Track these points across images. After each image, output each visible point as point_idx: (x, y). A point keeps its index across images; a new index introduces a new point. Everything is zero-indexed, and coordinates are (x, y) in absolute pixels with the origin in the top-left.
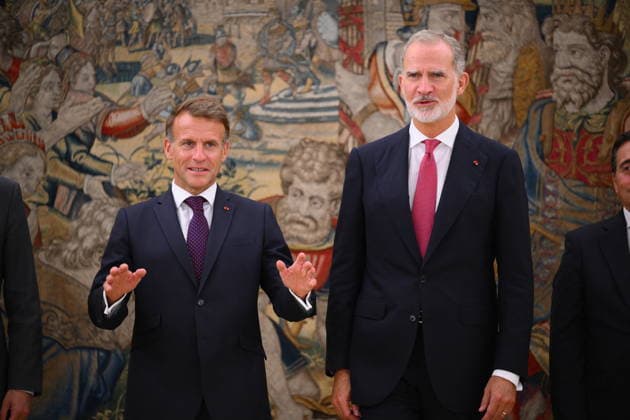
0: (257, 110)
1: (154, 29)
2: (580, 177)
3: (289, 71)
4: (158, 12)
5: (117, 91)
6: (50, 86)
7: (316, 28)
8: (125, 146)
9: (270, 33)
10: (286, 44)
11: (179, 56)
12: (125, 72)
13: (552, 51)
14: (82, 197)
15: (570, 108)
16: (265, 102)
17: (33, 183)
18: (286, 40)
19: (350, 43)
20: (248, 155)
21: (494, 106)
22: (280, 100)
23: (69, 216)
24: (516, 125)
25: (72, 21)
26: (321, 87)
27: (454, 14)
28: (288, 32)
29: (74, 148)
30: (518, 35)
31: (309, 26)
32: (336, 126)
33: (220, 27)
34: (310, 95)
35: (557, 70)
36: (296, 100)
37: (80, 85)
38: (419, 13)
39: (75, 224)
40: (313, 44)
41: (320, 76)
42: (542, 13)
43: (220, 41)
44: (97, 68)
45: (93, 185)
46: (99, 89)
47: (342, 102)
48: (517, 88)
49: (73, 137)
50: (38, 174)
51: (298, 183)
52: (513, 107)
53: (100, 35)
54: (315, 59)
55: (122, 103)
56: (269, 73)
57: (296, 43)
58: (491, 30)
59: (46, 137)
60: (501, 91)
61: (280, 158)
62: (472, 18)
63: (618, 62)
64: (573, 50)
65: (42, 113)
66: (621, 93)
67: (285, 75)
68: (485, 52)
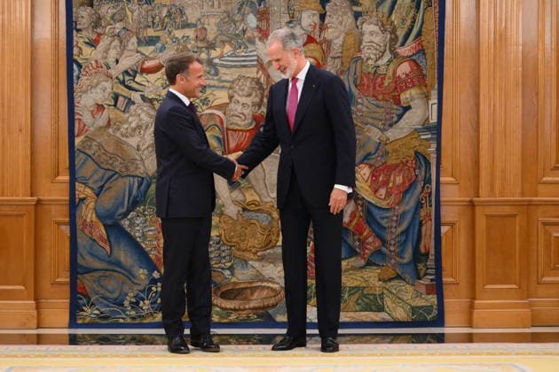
0: (216, 61)
1: (167, 20)
2: (374, 96)
3: (232, 42)
4: (168, 11)
5: (148, 50)
6: (115, 47)
7: (246, 21)
8: (152, 77)
9: (224, 23)
10: (232, 29)
11: (179, 34)
12: (152, 41)
13: (362, 34)
14: (130, 102)
15: (370, 62)
16: (221, 57)
17: (106, 95)
18: (231, 27)
19: (263, 28)
20: (212, 83)
21: (333, 61)
22: (229, 56)
23: (124, 111)
24: (344, 70)
25: (126, 15)
27: (314, 15)
28: (233, 23)
29: (127, 78)
30: (345, 26)
31: (243, 20)
32: (255, 69)
33: (199, 20)
34: (243, 54)
35: (364, 44)
36: (236, 56)
37: (130, 46)
38: (297, 14)
39: (127, 115)
40: (245, 29)
41: (248, 45)
42: (357, 15)
43: (199, 27)
44: (138, 38)
45: (136, 96)
47: (258, 57)
48: (344, 52)
49: (126, 72)
50: (109, 90)
51: (236, 97)
52: (342, 61)
53: (140, 22)
54: (246, 36)
56: (223, 42)
57: (236, 29)
58: (332, 23)
59: (113, 72)
60: (337, 53)
61: (228, 85)
62: (323, 17)
63: (394, 40)
64: (372, 34)
65: (111, 60)
66: (395, 55)
67: (231, 45)
68: (329, 34)
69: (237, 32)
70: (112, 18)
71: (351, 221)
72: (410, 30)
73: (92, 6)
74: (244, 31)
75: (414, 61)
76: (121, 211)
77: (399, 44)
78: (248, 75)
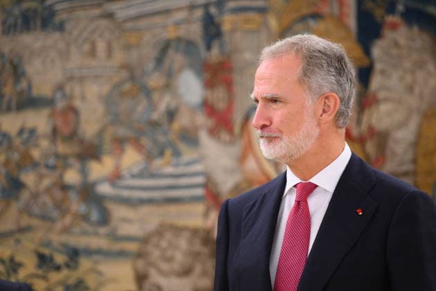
0: (104, 188)
7: (175, 88)
9: (122, 94)
10: (141, 108)
11: (9, 123)
16: (115, 178)
18: (138, 103)
19: (217, 107)
22: (133, 176)
26: (182, 159)
28: (142, 93)
30: (421, 96)
31: (167, 86)
33: (60, 88)
34: (169, 170)
40: (171, 108)
41: (182, 147)
43: (60, 105)
47: (206, 178)
48: (420, 159)
51: (155, 277)
52: (415, 182)
54: (175, 126)
56: (120, 143)
57: (152, 106)
60: (401, 163)
61: (132, 247)
62: (365, 75)
67: (139, 146)
68: (381, 116)
69: (155, 116)
74: (171, 115)
78: (181, 222)
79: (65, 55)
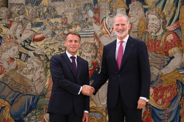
1: (46, 14)
2: (155, 52)
3: (81, 25)
4: (47, 9)
5: (37, 29)
6: (20, 28)
7: (88, 13)
8: (39, 43)
9: (76, 15)
10: (81, 18)
11: (53, 21)
12: (39, 25)
13: (148, 20)
14: (28, 56)
15: (153, 34)
17: (15, 53)
18: (80, 17)
19: (97, 17)
21: (133, 33)
22: (79, 32)
23: (25, 61)
24: (139, 38)
25: (25, 12)
26: (89, 29)
27: (123, 10)
28: (81, 15)
29: (26, 44)
31: (86, 13)
32: (93, 39)
33: (63, 13)
34: (86, 31)
35: (149, 25)
36: (83, 32)
37: (27, 28)
38: (114, 10)
39: (26, 63)
40: (87, 18)
41: (89, 26)
42: (145, 10)
43: (63, 17)
44: (32, 23)
45: (31, 53)
46: (32, 29)
47: (94, 32)
48: (139, 29)
49: (26, 41)
50: (17, 50)
51: (83, 53)
52: (138, 34)
53: (32, 15)
54: (88, 21)
55: (38, 32)
56: (76, 25)
57: (83, 17)
58: (132, 14)
59: (19, 41)
60: (135, 30)
62: (128, 11)
63: (165, 22)
64: (153, 19)
65: (17, 35)
66: (165, 30)
67: (80, 26)
69: (83, 19)
70: (18, 13)
71: (144, 116)
72: (173, 18)
73: (7, 7)
74: (87, 19)
75: (175, 33)
76: (24, 113)
77: (167, 24)
78: (89, 42)
79: (64, 7)
